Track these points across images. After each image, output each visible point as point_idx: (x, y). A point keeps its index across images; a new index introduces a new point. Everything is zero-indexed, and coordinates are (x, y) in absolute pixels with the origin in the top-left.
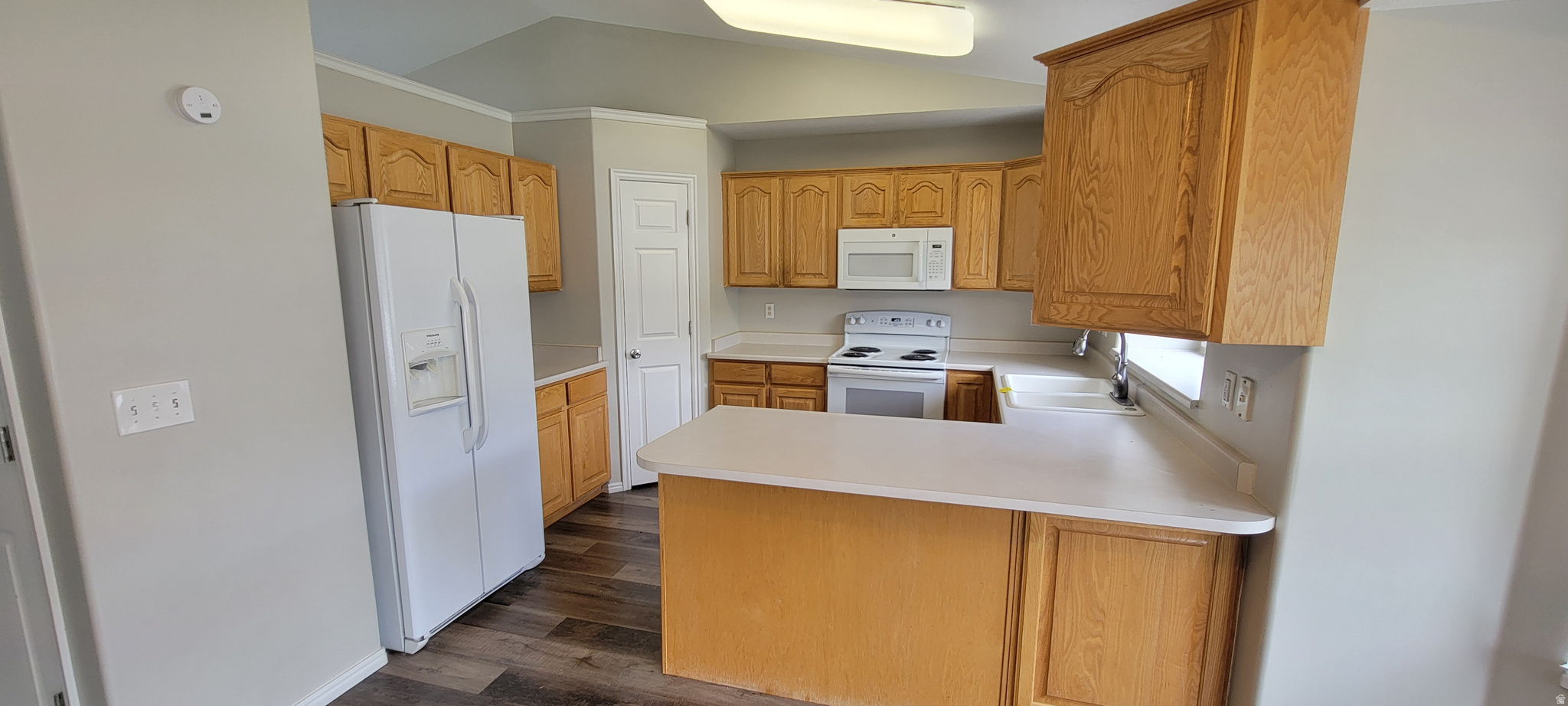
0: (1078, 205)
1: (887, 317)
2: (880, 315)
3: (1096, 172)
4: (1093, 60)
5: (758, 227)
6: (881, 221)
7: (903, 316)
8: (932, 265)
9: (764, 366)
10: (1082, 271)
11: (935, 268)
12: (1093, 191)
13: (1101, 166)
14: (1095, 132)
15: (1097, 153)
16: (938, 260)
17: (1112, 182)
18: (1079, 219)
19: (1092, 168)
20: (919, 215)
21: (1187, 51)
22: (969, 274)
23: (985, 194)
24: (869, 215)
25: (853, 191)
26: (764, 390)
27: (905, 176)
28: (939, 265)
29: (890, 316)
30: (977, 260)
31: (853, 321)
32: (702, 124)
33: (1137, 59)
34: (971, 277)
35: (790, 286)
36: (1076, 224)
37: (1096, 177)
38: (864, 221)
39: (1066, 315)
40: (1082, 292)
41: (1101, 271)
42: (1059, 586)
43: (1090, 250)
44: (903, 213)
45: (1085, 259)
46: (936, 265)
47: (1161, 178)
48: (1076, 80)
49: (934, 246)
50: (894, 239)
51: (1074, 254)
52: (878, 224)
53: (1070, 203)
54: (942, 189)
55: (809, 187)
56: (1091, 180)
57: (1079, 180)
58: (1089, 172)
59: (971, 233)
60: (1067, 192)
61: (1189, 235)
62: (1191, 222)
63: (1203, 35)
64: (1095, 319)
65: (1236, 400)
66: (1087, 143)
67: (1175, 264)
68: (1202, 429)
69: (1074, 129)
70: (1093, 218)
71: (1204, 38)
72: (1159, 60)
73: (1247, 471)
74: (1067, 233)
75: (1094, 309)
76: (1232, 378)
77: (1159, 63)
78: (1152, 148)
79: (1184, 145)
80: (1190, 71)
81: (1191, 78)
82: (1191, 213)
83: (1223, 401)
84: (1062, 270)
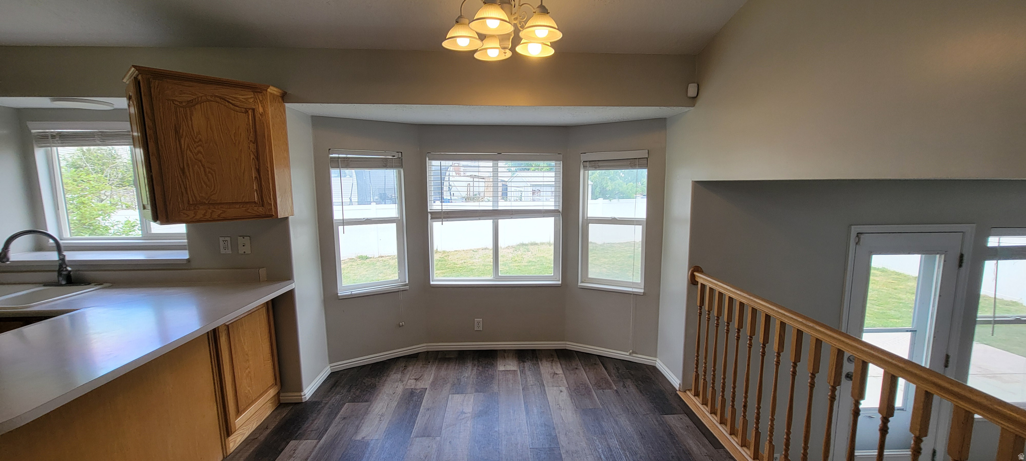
0: (190, 158)
3: (200, 142)
4: (184, 85)
10: (201, 193)
12: (199, 152)
13: (203, 140)
14: (195, 122)
15: (199, 133)
17: (211, 149)
18: (193, 165)
19: (196, 140)
21: (243, 100)
33: (217, 94)
36: (191, 169)
37: (200, 145)
39: (194, 217)
40: (205, 204)
41: (214, 192)
42: (233, 353)
43: (204, 182)
45: (202, 186)
47: (241, 151)
48: (174, 90)
51: (193, 183)
53: (183, 158)
56: (197, 146)
57: (188, 145)
58: (195, 142)
60: (179, 150)
61: (258, 176)
62: (258, 171)
63: (250, 96)
64: (215, 216)
65: (239, 247)
66: (190, 126)
67: (255, 188)
68: (204, 269)
69: (177, 117)
70: (203, 166)
71: (251, 98)
72: (229, 99)
73: (263, 272)
74: (184, 173)
75: (213, 211)
76: (228, 239)
77: (230, 101)
78: (233, 137)
79: (250, 139)
80: (245, 108)
81: (246, 112)
82: (258, 167)
83: (223, 251)
84: (184, 192)
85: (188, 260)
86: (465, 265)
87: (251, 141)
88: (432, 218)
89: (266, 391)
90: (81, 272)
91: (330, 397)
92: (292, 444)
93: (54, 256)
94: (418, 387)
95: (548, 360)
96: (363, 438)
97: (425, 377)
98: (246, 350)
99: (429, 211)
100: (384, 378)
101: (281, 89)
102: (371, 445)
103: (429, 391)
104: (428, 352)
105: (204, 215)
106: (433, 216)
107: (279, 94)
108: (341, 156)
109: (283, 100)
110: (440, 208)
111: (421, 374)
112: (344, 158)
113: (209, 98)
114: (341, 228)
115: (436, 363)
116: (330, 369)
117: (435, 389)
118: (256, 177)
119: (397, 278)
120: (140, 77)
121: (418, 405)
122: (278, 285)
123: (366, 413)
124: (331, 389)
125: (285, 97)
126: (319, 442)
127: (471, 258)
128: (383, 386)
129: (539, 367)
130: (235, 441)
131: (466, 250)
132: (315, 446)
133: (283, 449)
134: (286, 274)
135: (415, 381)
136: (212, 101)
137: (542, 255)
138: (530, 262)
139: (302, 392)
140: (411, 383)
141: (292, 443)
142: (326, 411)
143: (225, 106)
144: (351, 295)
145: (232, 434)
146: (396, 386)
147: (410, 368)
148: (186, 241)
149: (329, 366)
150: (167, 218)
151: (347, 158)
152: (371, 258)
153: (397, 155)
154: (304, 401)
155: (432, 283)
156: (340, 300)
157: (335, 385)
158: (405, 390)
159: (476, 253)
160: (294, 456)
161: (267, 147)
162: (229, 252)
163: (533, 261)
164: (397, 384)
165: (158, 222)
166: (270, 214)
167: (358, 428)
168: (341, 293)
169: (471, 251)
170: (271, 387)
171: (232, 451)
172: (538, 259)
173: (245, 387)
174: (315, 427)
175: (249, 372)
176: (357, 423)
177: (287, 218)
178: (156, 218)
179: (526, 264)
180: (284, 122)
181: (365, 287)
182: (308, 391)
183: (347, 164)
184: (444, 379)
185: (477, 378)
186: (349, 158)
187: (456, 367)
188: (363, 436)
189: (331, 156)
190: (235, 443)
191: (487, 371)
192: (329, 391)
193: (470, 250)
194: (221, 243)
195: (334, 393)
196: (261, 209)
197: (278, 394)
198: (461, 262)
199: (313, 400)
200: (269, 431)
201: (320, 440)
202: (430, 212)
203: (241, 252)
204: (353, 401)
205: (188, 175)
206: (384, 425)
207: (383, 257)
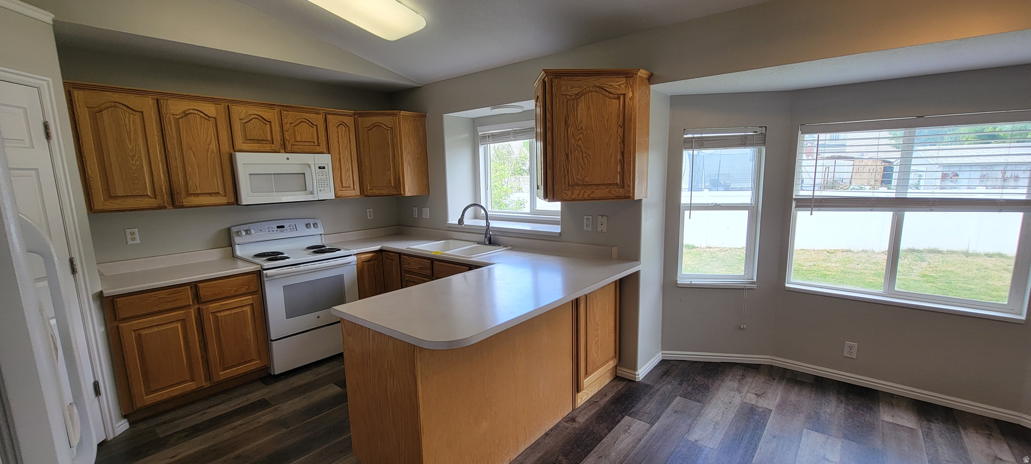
0: (573, 144)
1: (272, 226)
2: (266, 225)
3: (581, 130)
4: (575, 79)
5: (130, 147)
6: (271, 147)
7: (286, 224)
8: (320, 181)
9: (188, 287)
10: (578, 175)
11: (323, 184)
12: (580, 139)
13: (584, 128)
14: (579, 112)
15: (581, 122)
16: (324, 177)
17: (589, 135)
18: (575, 151)
19: (579, 128)
20: (301, 143)
21: (617, 87)
22: (342, 187)
23: (346, 131)
24: (259, 141)
25: (240, 119)
26: (192, 311)
27: (287, 112)
28: (325, 181)
29: (274, 225)
30: (347, 177)
31: (244, 233)
32: (47, 17)
33: (597, 85)
34: (344, 189)
35: (183, 207)
36: (573, 155)
37: (581, 133)
38: (256, 146)
39: (568, 196)
40: (578, 185)
41: (587, 175)
42: (588, 320)
43: (581, 165)
44: (289, 141)
45: (579, 169)
46: (323, 181)
47: (611, 136)
48: (568, 86)
49: (320, 168)
50: (288, 162)
51: (573, 167)
52: (268, 149)
53: (568, 144)
54: (316, 125)
55: (192, 111)
56: (579, 134)
57: (573, 133)
58: (578, 131)
59: (340, 159)
60: (566, 138)
61: (622, 160)
62: (623, 154)
63: (622, 82)
64: (586, 196)
65: (598, 225)
66: (576, 116)
67: (618, 171)
68: (571, 243)
69: (567, 109)
70: (582, 151)
71: (623, 84)
72: (606, 87)
73: (615, 250)
74: (568, 157)
75: (585, 192)
76: (590, 217)
77: (607, 89)
78: (606, 123)
79: (619, 124)
80: (618, 94)
81: (619, 98)
82: (622, 150)
83: (585, 228)
84: (566, 174)
85: (560, 234)
86: (815, 268)
87: (620, 125)
88: (797, 206)
89: (607, 362)
90: (496, 236)
91: (661, 385)
92: (626, 420)
93: (483, 223)
94: (759, 405)
95: (980, 431)
96: (696, 441)
97: (769, 395)
98: (597, 320)
99: (794, 197)
100: (718, 382)
101: (648, 71)
102: (705, 452)
103: (775, 414)
104: (772, 367)
105: (578, 195)
106: (799, 204)
107: (646, 77)
108: (695, 136)
109: (649, 81)
110: (811, 193)
111: (763, 390)
112: (699, 138)
113: (591, 89)
114: (687, 213)
115: (784, 383)
116: (661, 356)
117: (784, 415)
118: (620, 160)
119: (743, 274)
120: (546, 79)
121: (761, 425)
122: (627, 264)
123: (699, 413)
124: (662, 376)
125: (651, 79)
126: (651, 427)
127: (824, 260)
128: (717, 390)
129: (961, 438)
130: (582, 398)
131: (818, 250)
132: (648, 430)
133: (619, 421)
134: (634, 257)
135: (756, 396)
136: (593, 91)
137: (950, 269)
138: (924, 276)
139: (637, 371)
140: (751, 398)
141: (627, 418)
142: (657, 397)
143: (602, 94)
144: (691, 284)
145: (581, 391)
146: (732, 396)
147: (749, 379)
148: (560, 217)
149: (661, 353)
150: (553, 197)
151: (702, 137)
152: (698, 248)
153: (759, 131)
154: (637, 381)
155: (787, 285)
156: (679, 288)
157: (666, 373)
158: (743, 404)
159: (832, 255)
160: (629, 432)
161: (632, 131)
162: (590, 229)
163: (931, 276)
164: (733, 393)
165: (547, 200)
166: (629, 195)
167: (690, 428)
168: (680, 281)
169: (825, 252)
170: (611, 359)
171: (579, 406)
172: (941, 274)
173: (595, 354)
174: (648, 410)
175: (597, 341)
176: (689, 421)
177: (641, 200)
178: (546, 196)
179: (917, 278)
180: (648, 105)
181: (705, 279)
182: (642, 372)
183: (702, 144)
184: (794, 405)
185: (847, 420)
186: (704, 137)
187: (813, 396)
188: (697, 439)
189: (685, 136)
190: (581, 400)
191: (862, 415)
192: (661, 378)
193: (824, 250)
194: (585, 221)
195: (666, 382)
196: (621, 190)
197: (616, 366)
198: (808, 264)
199: (646, 383)
200: (607, 399)
201: (652, 424)
202: (795, 199)
203: (599, 230)
204: (685, 396)
205: (570, 159)
206: (719, 436)
207: (711, 248)
